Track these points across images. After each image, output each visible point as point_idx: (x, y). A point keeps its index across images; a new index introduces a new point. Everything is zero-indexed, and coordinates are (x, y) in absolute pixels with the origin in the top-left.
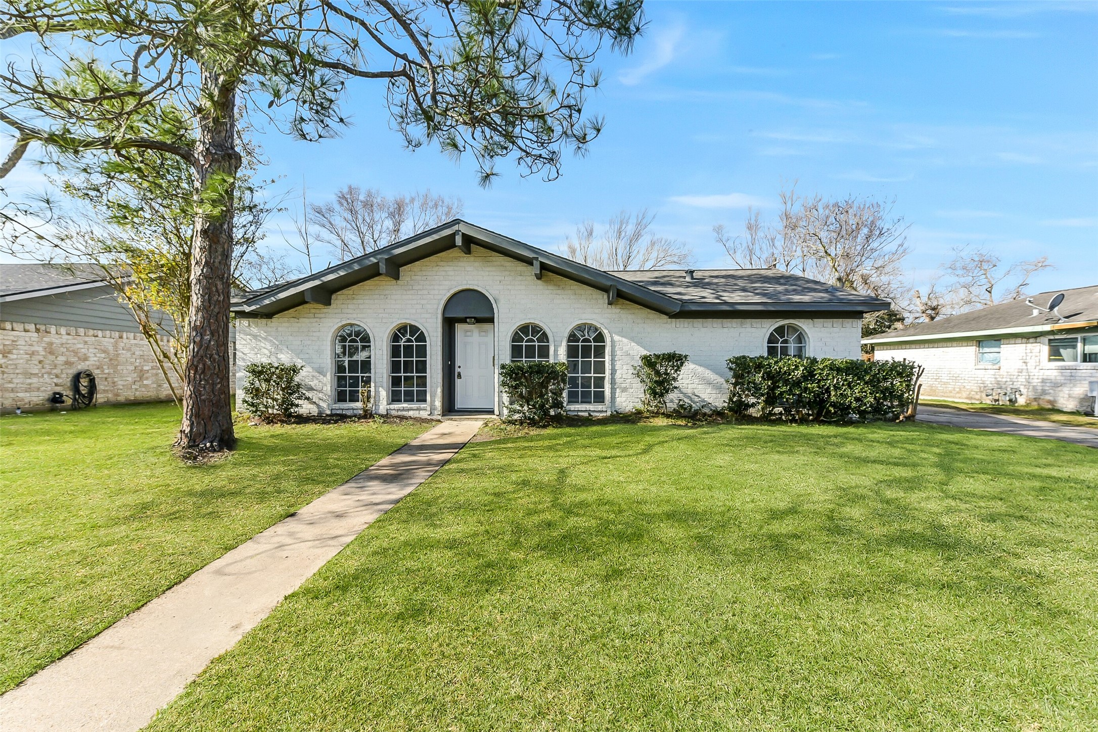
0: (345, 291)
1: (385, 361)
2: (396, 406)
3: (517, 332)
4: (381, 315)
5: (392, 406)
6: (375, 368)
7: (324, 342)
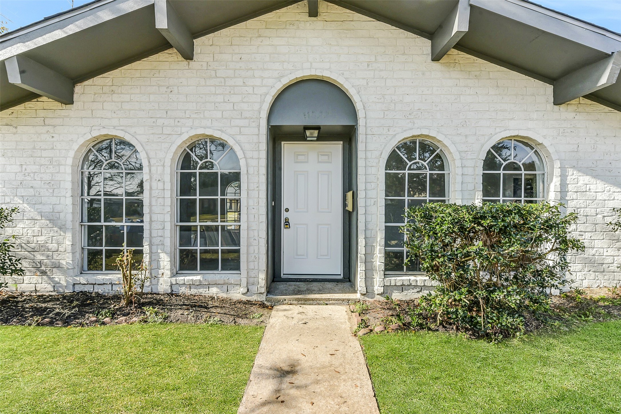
0: (98, 80)
1: (168, 202)
2: (187, 278)
3: (394, 150)
4: (160, 122)
5: (181, 279)
6: (150, 213)
7: (62, 168)
